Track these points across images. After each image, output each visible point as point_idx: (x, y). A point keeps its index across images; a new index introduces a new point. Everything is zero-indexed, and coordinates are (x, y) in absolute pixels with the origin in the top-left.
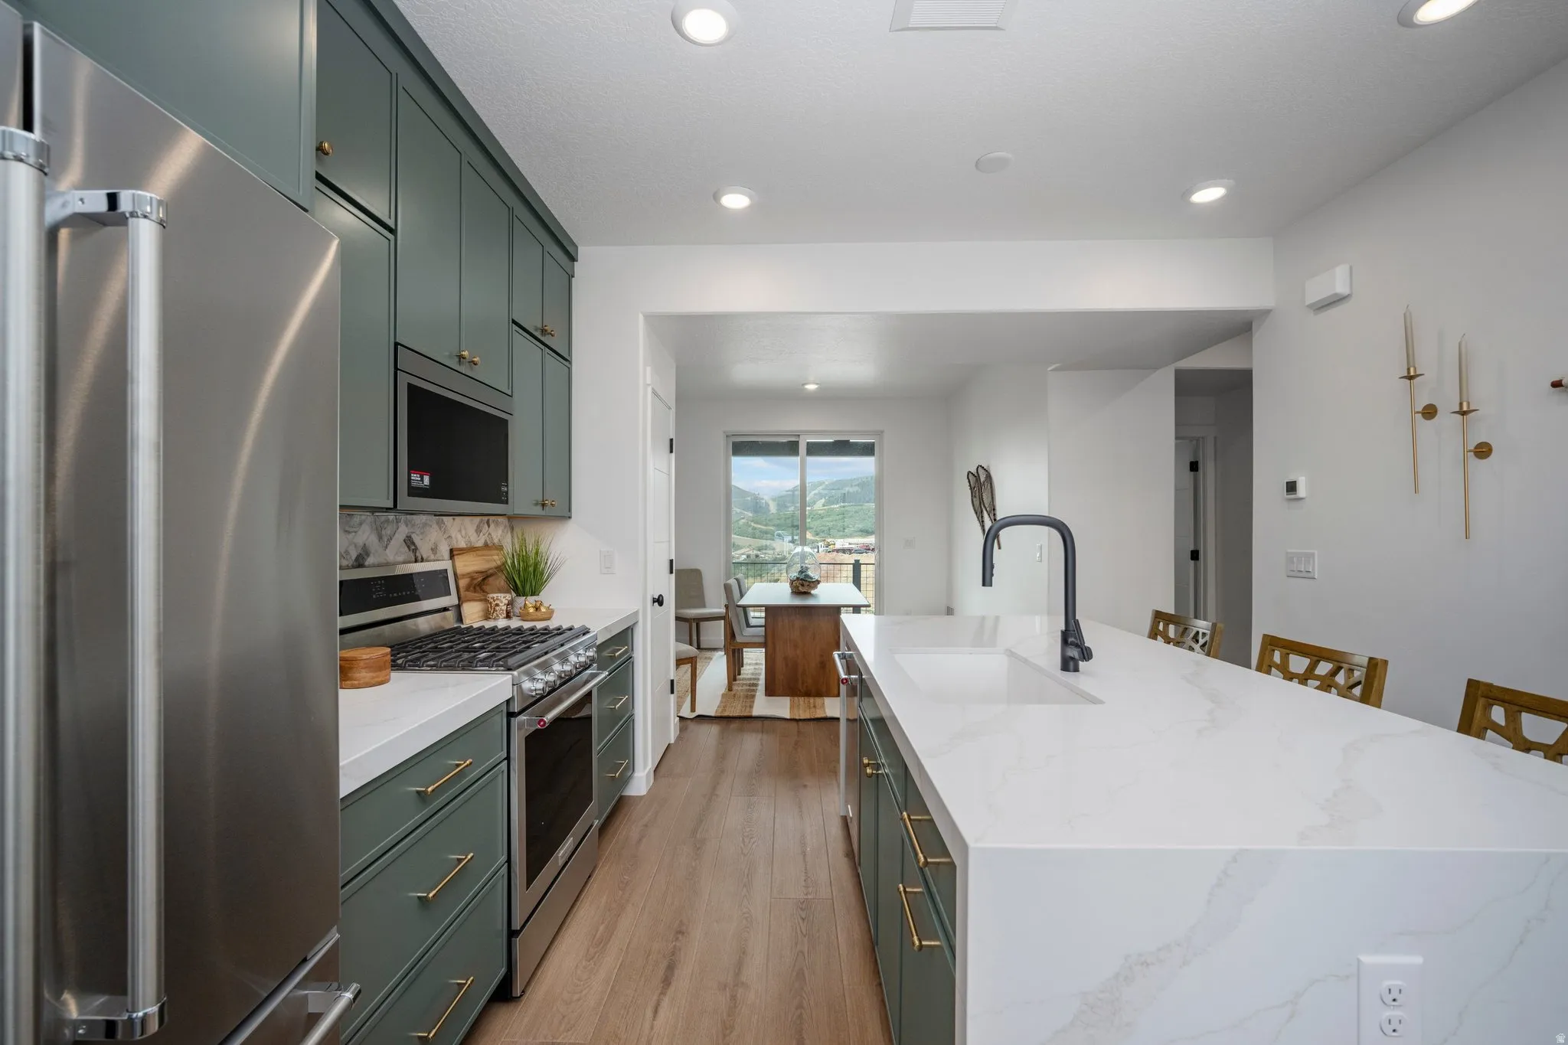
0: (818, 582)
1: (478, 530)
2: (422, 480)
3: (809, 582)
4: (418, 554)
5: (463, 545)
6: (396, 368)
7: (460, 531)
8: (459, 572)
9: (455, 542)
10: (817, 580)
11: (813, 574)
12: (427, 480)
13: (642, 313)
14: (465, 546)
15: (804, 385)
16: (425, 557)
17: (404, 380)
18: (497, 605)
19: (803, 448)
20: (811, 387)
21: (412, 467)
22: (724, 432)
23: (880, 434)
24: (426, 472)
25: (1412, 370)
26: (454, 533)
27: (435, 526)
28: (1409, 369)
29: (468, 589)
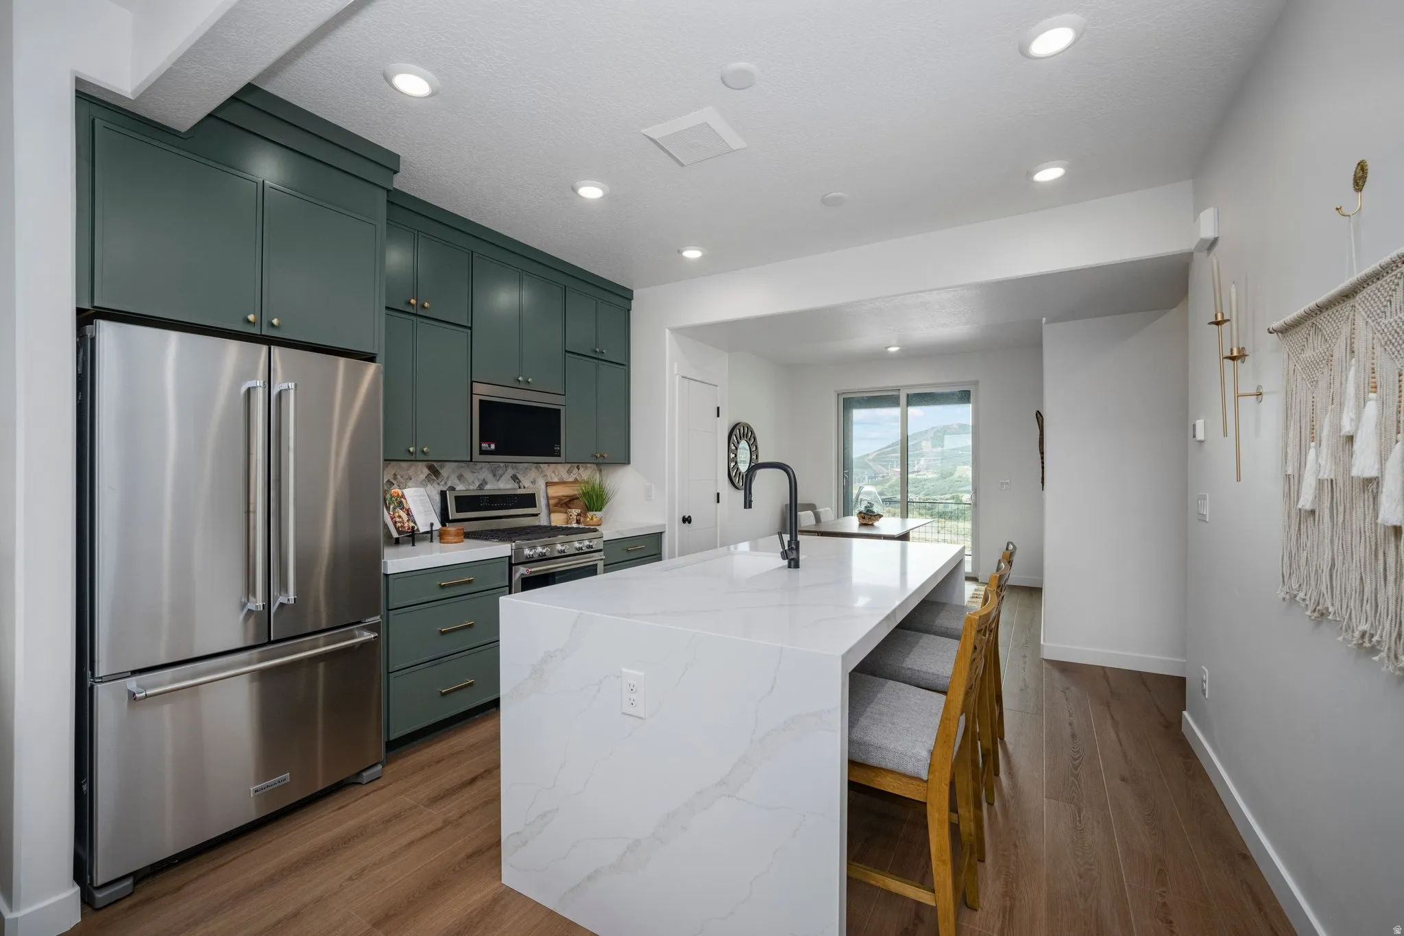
0: (881, 516)
1: (569, 472)
2: (490, 446)
3: (871, 516)
4: (521, 484)
5: (556, 480)
6: (472, 394)
7: (554, 472)
8: (550, 495)
9: (550, 478)
10: (878, 514)
11: (876, 509)
12: (493, 446)
13: (668, 328)
14: (558, 481)
15: (887, 348)
16: (526, 486)
17: (476, 400)
18: (571, 515)
19: (903, 400)
20: (893, 349)
21: (482, 440)
22: (835, 391)
23: (976, 383)
24: (492, 442)
25: (1219, 315)
26: (548, 473)
27: (534, 469)
28: (1216, 316)
29: (556, 505)
